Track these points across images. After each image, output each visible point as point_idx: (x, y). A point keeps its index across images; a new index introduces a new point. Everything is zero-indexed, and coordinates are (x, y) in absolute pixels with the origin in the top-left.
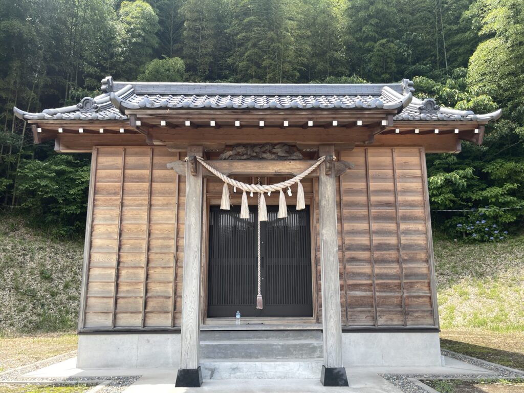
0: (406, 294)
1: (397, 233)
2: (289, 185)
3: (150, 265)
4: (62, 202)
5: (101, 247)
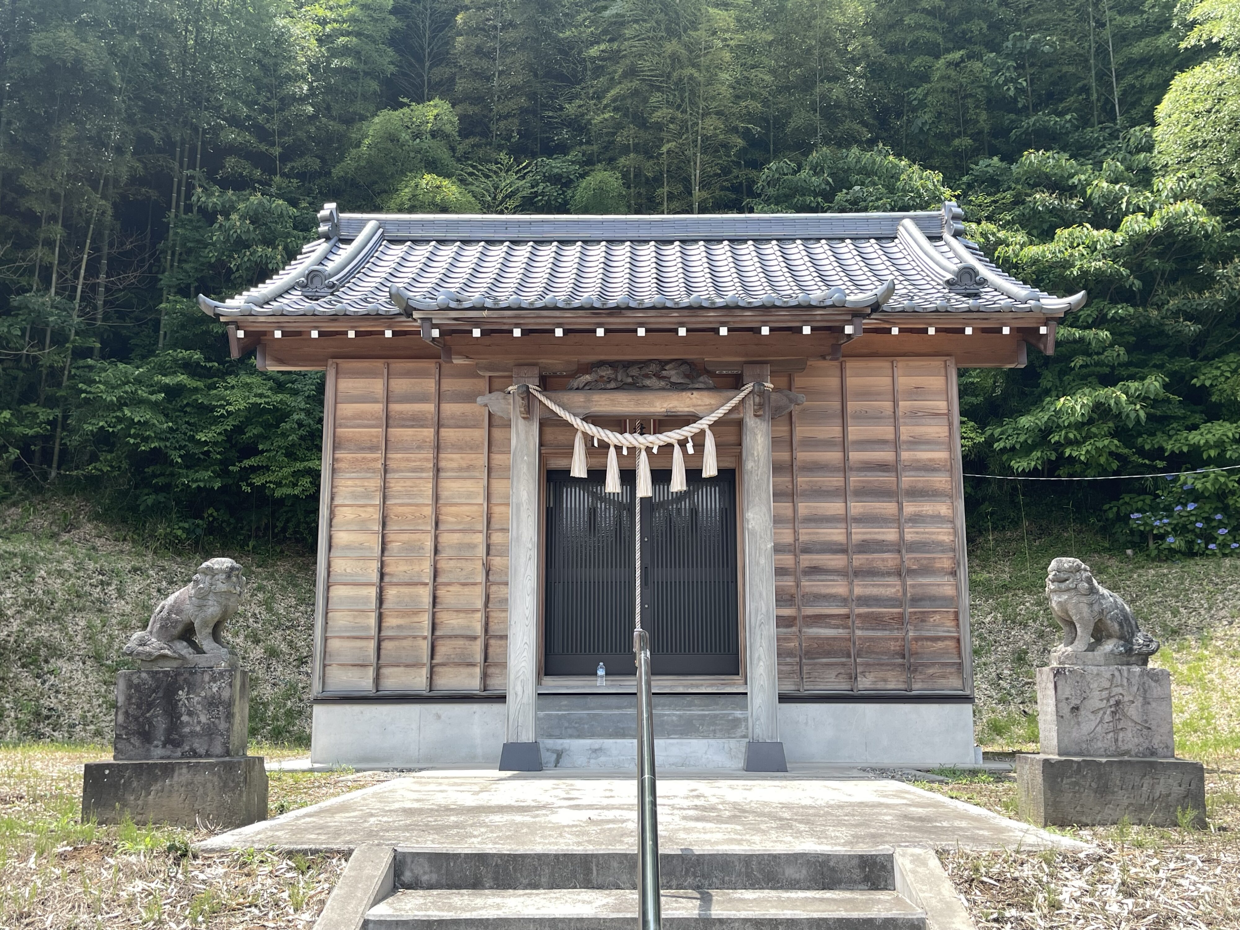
0: (911, 634)
1: (898, 521)
2: (689, 435)
3: (440, 580)
4: (179, 460)
5: (348, 547)
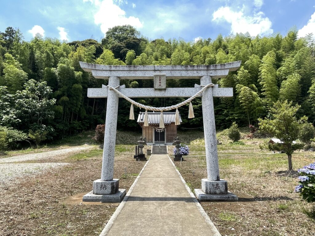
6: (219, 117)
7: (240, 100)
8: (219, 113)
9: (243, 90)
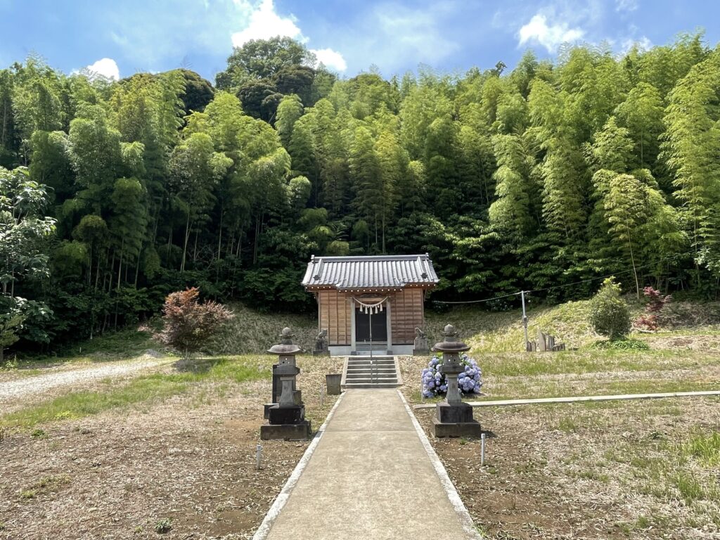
2: (378, 305)
3: (338, 326)
5: (323, 321)
6: (541, 269)
7: (608, 217)
8: (540, 258)
9: (619, 186)
